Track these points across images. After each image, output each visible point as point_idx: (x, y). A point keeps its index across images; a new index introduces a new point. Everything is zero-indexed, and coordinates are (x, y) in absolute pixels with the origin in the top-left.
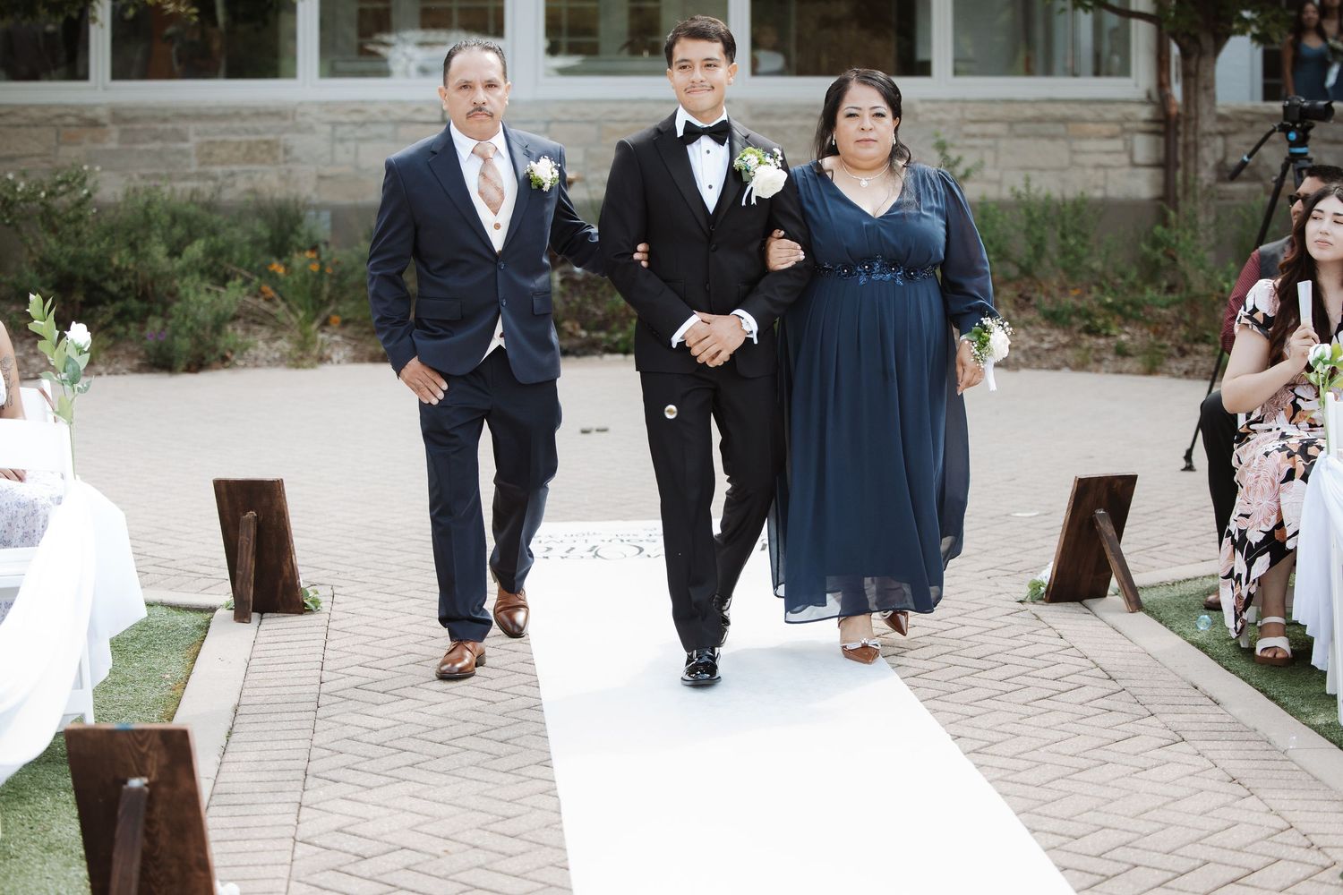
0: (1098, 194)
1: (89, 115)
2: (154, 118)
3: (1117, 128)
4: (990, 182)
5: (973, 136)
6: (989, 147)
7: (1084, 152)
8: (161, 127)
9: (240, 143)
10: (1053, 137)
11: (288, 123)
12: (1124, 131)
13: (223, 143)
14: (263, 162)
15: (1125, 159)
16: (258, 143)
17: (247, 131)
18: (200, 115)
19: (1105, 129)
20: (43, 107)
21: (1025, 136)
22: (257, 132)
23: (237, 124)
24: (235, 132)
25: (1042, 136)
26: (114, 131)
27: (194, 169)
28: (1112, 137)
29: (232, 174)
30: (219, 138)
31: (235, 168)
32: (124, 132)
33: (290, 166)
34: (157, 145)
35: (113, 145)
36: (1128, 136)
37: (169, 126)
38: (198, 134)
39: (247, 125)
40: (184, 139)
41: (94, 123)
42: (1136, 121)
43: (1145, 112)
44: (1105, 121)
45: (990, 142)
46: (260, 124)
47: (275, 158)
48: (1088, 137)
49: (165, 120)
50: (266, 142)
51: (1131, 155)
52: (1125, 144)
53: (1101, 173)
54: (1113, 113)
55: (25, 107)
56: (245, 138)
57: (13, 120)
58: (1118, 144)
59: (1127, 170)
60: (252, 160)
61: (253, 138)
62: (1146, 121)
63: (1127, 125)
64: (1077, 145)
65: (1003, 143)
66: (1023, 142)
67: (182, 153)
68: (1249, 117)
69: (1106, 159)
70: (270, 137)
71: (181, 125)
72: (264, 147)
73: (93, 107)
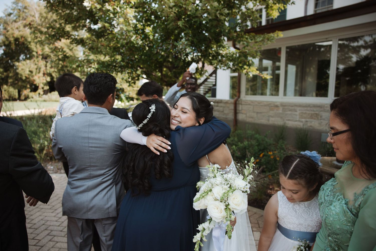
1: (276, 104)
2: (289, 106)
8: (291, 108)
9: (309, 114)
11: (322, 109)
13: (305, 113)
14: (315, 119)
16: (314, 114)
17: (311, 111)
18: (300, 106)
20: (268, 102)
22: (314, 111)
23: (309, 109)
24: (308, 111)
26: (281, 109)
27: (298, 119)
29: (307, 121)
30: (304, 112)
31: (308, 120)
32: (283, 109)
33: (322, 121)
34: (289, 112)
35: (281, 112)
37: (293, 108)
38: (299, 110)
39: (312, 109)
40: (296, 111)
41: (277, 106)
46: (315, 109)
47: (318, 118)
49: (292, 106)
50: (316, 114)
55: (264, 101)
56: (311, 112)
57: (261, 104)
60: (312, 118)
61: (313, 112)
67: (296, 115)
70: (317, 112)
71: (296, 108)
72: (315, 115)
73: (276, 102)
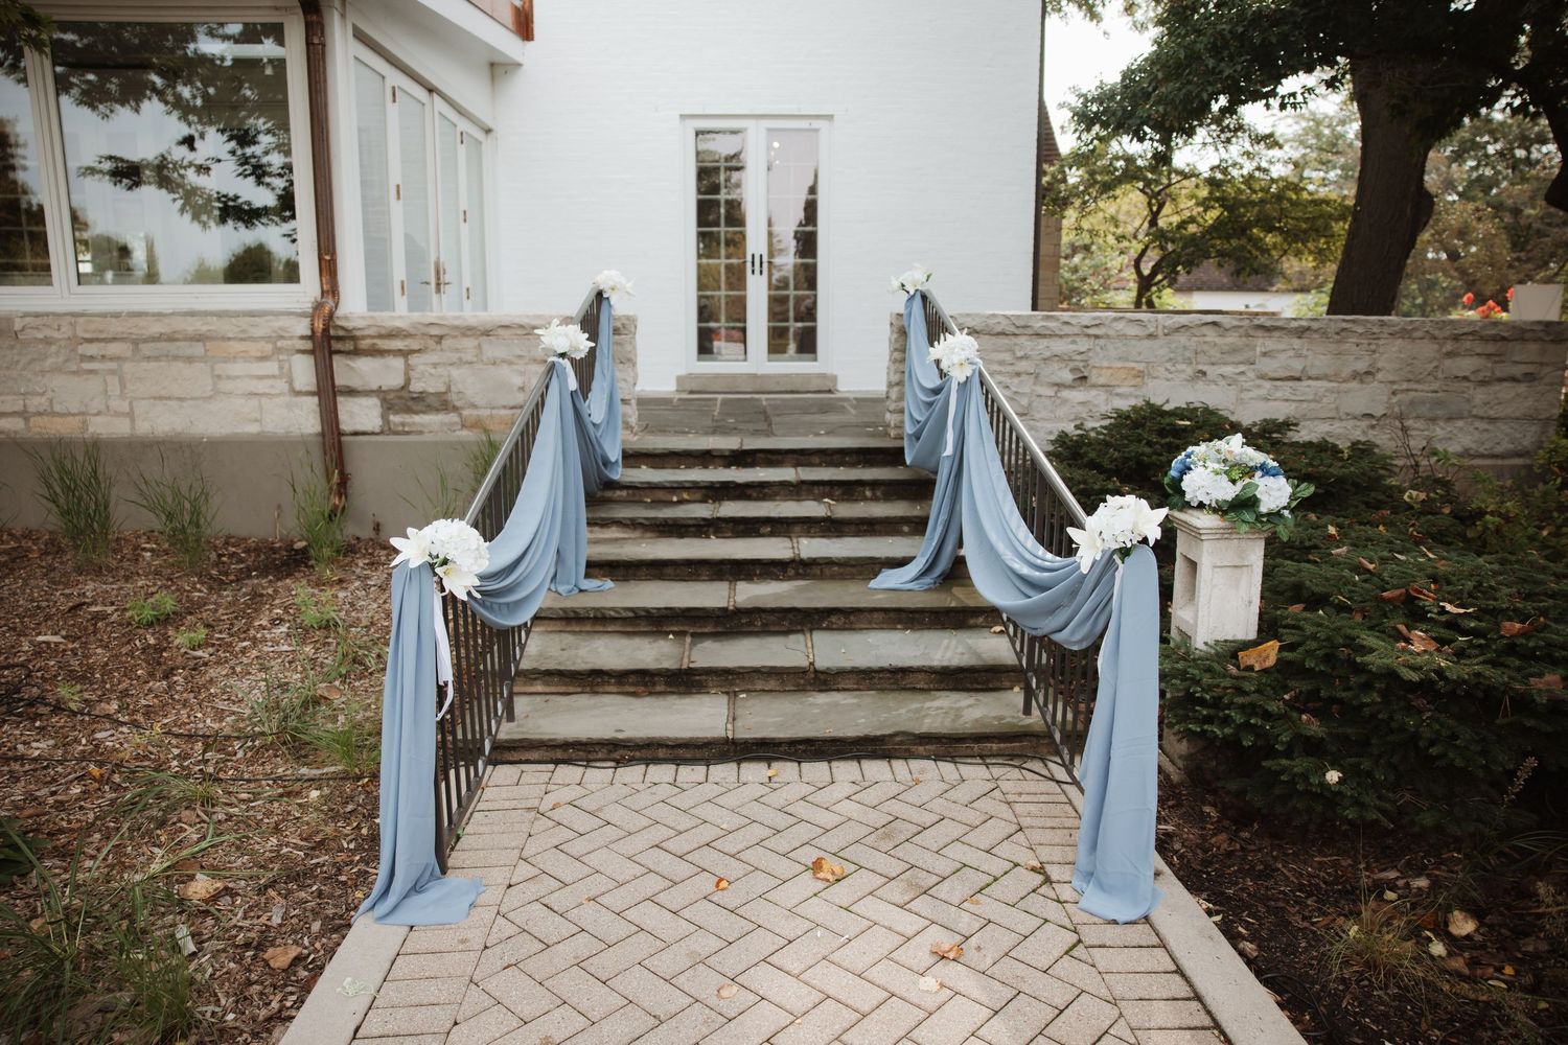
0: (253, 429)
3: (269, 347)
4: (117, 414)
5: (92, 358)
6: (113, 372)
7: (229, 377)
10: (190, 360)
12: (279, 350)
15: (282, 385)
19: (254, 349)
21: (157, 359)
25: (176, 358)
28: (263, 358)
36: (281, 357)
42: (291, 338)
43: (302, 327)
44: (253, 339)
45: (113, 365)
48: (234, 359)
51: (290, 382)
52: (281, 368)
53: (254, 402)
54: (263, 328)
58: (271, 367)
59: (287, 398)
62: (302, 337)
63: (279, 344)
64: (221, 368)
65: (128, 367)
66: (153, 365)
68: (435, 331)
69: (261, 387)
